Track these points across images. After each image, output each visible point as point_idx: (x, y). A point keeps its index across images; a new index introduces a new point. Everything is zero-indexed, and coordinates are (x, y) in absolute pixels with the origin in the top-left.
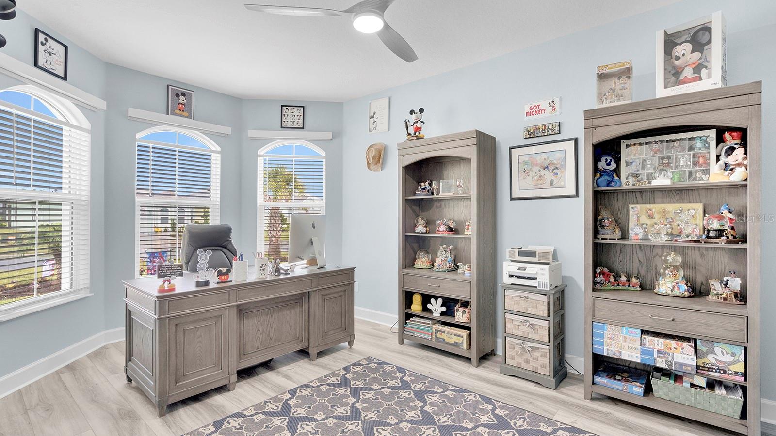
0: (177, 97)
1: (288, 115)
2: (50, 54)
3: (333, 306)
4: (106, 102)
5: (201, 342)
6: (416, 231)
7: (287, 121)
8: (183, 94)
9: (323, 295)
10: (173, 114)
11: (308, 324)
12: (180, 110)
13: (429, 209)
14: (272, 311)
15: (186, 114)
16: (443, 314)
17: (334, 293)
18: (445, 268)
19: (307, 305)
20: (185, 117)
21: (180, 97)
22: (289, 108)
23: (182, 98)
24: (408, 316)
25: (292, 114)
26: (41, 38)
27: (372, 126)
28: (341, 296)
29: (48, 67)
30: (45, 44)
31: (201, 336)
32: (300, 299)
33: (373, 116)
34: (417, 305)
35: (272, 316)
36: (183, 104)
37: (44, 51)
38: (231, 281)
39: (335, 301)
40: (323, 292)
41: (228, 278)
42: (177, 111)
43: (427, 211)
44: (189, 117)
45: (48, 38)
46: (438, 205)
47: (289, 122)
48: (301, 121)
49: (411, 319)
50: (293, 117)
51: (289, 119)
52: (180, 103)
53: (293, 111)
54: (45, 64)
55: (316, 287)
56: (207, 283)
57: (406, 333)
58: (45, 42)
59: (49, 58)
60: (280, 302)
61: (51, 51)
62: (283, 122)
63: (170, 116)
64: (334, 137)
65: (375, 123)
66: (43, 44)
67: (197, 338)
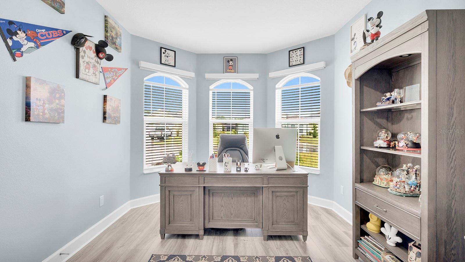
0: (228, 62)
1: (293, 57)
2: (167, 57)
3: (285, 202)
4: (194, 73)
5: (182, 204)
6: (375, 145)
7: (293, 61)
8: (231, 60)
9: (273, 192)
10: (226, 72)
11: (261, 211)
12: (230, 69)
13: (399, 121)
14: (232, 195)
15: (233, 71)
16: (398, 245)
17: (286, 192)
18: (403, 191)
19: (261, 197)
20: (233, 73)
21: (230, 62)
22: (294, 51)
23: (231, 62)
24: (364, 233)
25: (296, 55)
26: (163, 50)
27: (353, 47)
28: (293, 196)
29: (167, 63)
30: (165, 53)
31: (183, 200)
32: (255, 191)
33: (354, 37)
34: (373, 224)
35: (232, 198)
36: (231, 66)
37: (165, 56)
38: (205, 171)
39: (286, 199)
40: (274, 190)
41: (204, 168)
42: (228, 71)
43: (397, 123)
44: (235, 72)
45: (166, 50)
46: (409, 116)
47: (294, 61)
48: (302, 58)
49: (366, 236)
50: (297, 57)
51: (294, 59)
52: (230, 66)
53: (296, 53)
54: (165, 62)
55: (266, 185)
56: (190, 170)
57: (360, 249)
58: (165, 52)
59: (167, 59)
60: (239, 190)
61: (168, 55)
62: (290, 62)
63: (226, 74)
64: (327, 65)
65: (355, 44)
66: (164, 53)
67: (181, 201)
